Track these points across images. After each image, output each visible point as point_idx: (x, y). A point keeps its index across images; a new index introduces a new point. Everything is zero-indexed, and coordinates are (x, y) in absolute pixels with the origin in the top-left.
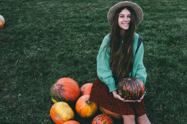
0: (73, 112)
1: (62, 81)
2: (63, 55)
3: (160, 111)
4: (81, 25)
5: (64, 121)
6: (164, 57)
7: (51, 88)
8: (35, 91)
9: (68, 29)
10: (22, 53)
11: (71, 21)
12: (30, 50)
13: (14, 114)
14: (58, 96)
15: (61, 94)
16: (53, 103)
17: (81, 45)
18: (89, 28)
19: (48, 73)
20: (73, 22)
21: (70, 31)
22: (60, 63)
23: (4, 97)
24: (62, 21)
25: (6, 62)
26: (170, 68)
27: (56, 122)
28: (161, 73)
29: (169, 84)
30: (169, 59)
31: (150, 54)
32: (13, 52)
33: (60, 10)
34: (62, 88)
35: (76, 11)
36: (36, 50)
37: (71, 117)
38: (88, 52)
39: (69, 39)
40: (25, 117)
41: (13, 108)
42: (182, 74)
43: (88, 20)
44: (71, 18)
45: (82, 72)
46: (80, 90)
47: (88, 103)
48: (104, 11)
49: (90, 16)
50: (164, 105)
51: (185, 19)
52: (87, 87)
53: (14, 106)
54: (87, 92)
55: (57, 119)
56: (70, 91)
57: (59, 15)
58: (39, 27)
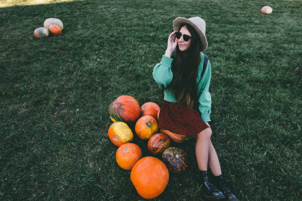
0: (132, 134)
1: (121, 99)
2: (124, 68)
3: (223, 136)
4: (144, 34)
5: (122, 144)
6: (231, 75)
7: (110, 106)
8: (93, 107)
9: (130, 38)
10: (81, 64)
11: (134, 30)
12: (89, 60)
13: (72, 131)
14: (117, 116)
15: (121, 113)
16: (112, 122)
17: (143, 57)
18: (154, 39)
19: (107, 88)
20: (136, 31)
21: (132, 41)
22: (120, 77)
23: (62, 112)
24: (125, 28)
25: (64, 72)
26: (236, 89)
27: (114, 143)
28: (227, 94)
29: (235, 108)
30: (236, 79)
31: (217, 72)
32: (71, 62)
33: (122, 16)
34: (122, 107)
35: (139, 18)
36: (96, 61)
37: (129, 139)
39: (131, 50)
40: (83, 135)
41: (71, 124)
42: (249, 97)
43: (152, 29)
44: (135, 26)
45: (144, 88)
46: (141, 109)
47: (148, 125)
48: (170, 19)
49: (154, 25)
50: (227, 130)
51: (257, 34)
52: (148, 107)
53: (72, 122)
54: (148, 113)
55: (115, 140)
56: (129, 111)
57: (121, 22)
58: (100, 34)
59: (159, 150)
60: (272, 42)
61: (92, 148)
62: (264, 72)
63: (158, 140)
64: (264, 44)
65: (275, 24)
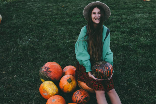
0: (57, 89)
1: (48, 64)
2: (49, 44)
3: (125, 86)
4: (62, 20)
5: (50, 96)
6: (126, 43)
7: (40, 70)
10: (16, 43)
11: (54, 18)
12: (23, 40)
13: (11, 92)
14: (45, 77)
15: (48, 75)
16: (42, 82)
17: (62, 36)
18: (69, 23)
19: (37, 59)
20: (56, 18)
21: (54, 25)
22: (46, 50)
23: (3, 79)
24: (48, 17)
25: (4, 50)
26: (131, 53)
27: (44, 97)
28: (124, 56)
29: (131, 65)
30: (130, 45)
31: (116, 42)
32: (9, 43)
33: (45, 9)
34: (49, 70)
35: (58, 10)
36: (28, 40)
37: (56, 93)
38: (68, 42)
39: (53, 31)
40: (20, 94)
41: (10, 87)
42: (141, 57)
43: (68, 16)
44: (55, 15)
45: (64, 57)
46: (63, 71)
47: (69, 82)
48: (80, 9)
49: (69, 13)
50: (127, 81)
51: (142, 15)
52: (68, 69)
53: (11, 85)
54: (68, 73)
55: (45, 94)
56: (54, 72)
57: (45, 13)
58: (29, 22)
60: (153, 19)
62: (149, 39)
64: (147, 21)
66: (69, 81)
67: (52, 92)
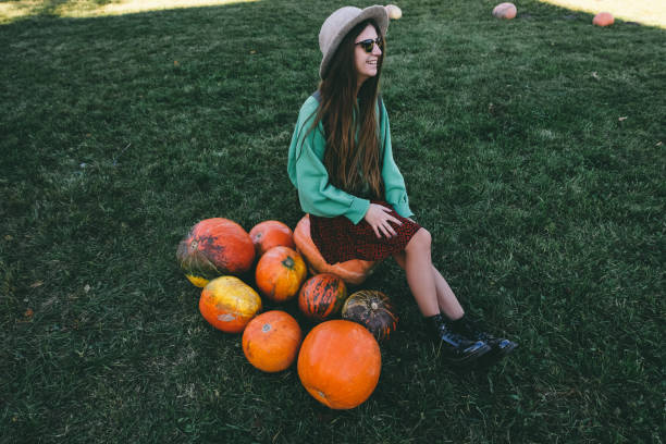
2: (160, 170)
4: (169, 92)
5: (247, 321)
8: (128, 268)
9: (141, 104)
10: (41, 183)
11: (138, 85)
12: (61, 170)
13: (97, 338)
14: (208, 266)
15: (216, 258)
17: (193, 140)
18: (197, 97)
19: (140, 221)
20: (147, 87)
21: (149, 109)
22: (161, 191)
23: (44, 304)
24: (115, 86)
27: (224, 328)
32: (10, 185)
33: (93, 59)
34: (215, 244)
35: (139, 59)
36: (79, 169)
38: (220, 154)
39: (157, 130)
43: (183, 78)
44: (136, 77)
47: (287, 266)
48: (212, 52)
49: (183, 68)
51: (397, 57)
52: (267, 231)
55: (227, 318)
56: (234, 248)
57: (99, 73)
58: (56, 109)
59: (331, 307)
60: (429, 67)
61: (172, 357)
63: (322, 288)
64: (416, 73)
65: (416, 35)
66: (289, 263)
67: (248, 306)
